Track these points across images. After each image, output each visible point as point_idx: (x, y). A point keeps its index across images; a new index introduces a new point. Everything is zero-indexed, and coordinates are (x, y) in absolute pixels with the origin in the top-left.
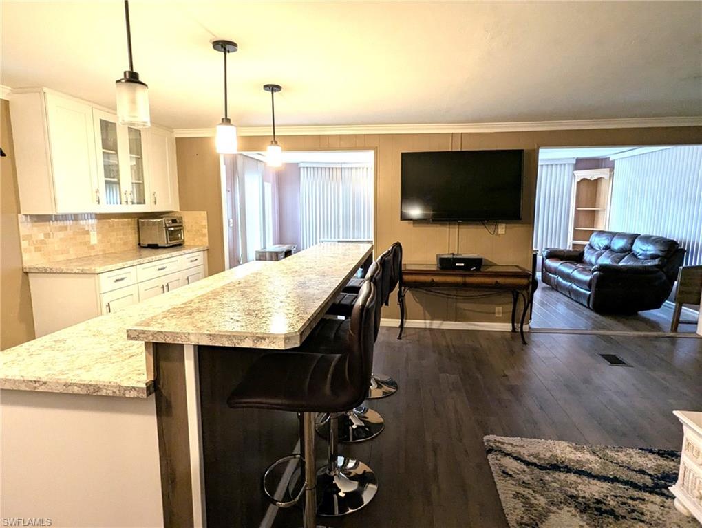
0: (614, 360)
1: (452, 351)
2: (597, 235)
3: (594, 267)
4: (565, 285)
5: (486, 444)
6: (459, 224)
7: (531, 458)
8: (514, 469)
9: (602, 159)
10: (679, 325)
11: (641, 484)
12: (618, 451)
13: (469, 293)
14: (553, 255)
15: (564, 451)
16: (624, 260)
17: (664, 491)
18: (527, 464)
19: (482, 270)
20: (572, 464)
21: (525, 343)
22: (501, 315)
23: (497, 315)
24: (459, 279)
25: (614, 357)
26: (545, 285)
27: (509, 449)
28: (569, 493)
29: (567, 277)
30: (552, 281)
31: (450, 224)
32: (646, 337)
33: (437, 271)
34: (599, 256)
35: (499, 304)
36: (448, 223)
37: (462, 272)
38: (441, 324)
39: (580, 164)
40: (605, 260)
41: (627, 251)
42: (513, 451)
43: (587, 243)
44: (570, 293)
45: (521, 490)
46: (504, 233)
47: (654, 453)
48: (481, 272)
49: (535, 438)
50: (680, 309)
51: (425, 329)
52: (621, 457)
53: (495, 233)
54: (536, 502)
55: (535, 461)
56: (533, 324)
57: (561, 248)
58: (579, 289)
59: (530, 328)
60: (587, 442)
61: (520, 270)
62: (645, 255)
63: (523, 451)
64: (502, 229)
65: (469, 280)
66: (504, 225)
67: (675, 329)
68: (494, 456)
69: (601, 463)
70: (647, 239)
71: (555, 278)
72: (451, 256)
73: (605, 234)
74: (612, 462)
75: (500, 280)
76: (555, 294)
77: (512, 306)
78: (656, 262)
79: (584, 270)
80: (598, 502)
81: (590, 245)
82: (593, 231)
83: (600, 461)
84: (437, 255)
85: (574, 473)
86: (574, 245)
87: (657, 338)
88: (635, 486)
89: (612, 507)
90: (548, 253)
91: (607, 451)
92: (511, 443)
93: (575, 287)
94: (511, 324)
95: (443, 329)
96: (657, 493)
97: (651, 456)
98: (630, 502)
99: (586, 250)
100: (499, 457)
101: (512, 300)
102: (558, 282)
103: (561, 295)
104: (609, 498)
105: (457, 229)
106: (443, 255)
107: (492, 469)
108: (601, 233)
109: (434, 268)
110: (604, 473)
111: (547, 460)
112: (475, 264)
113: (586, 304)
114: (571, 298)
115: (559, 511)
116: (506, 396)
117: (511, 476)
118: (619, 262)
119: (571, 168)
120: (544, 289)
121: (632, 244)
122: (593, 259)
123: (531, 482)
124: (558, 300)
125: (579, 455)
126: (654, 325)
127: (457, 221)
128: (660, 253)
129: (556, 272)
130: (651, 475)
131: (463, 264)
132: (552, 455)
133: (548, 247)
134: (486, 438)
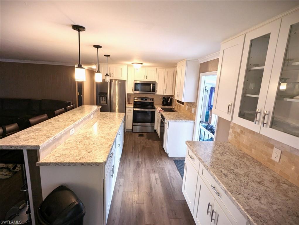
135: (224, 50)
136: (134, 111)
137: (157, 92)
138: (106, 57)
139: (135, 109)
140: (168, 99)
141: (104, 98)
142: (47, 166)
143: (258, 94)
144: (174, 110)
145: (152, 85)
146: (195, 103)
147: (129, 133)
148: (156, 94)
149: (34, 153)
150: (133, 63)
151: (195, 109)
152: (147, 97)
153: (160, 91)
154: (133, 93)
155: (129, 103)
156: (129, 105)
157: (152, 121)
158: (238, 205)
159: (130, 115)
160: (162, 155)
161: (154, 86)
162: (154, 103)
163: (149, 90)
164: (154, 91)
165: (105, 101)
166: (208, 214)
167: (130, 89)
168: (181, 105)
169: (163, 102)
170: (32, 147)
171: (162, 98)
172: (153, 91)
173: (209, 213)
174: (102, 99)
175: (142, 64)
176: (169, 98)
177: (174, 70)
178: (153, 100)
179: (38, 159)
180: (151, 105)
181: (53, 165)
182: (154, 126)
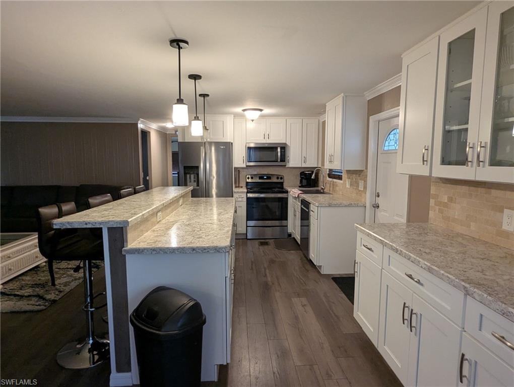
135: (408, 66)
136: (248, 199)
137: (288, 162)
138: (203, 98)
139: (250, 195)
140: (311, 175)
141: (192, 176)
142: (139, 253)
143: (467, 123)
144: (323, 191)
145: (279, 150)
146: (362, 171)
147: (241, 240)
148: (287, 166)
149: (119, 233)
150: (244, 110)
151: (364, 181)
152: (270, 173)
153: (295, 160)
154: (245, 166)
155: (237, 185)
156: (238, 188)
157: (284, 216)
158: (448, 277)
159: (241, 207)
160: (308, 271)
161: (283, 150)
162: (284, 183)
163: (274, 159)
164: (284, 161)
165: (195, 181)
166: (404, 323)
167: (239, 159)
168: (336, 182)
169: (301, 182)
170: (117, 222)
171: (299, 173)
172: (281, 161)
173: (406, 321)
174: (190, 178)
175: (261, 110)
176: (313, 172)
177: (319, 121)
178: (281, 178)
179: (125, 243)
180: (279, 187)
181: (148, 253)
182: (287, 226)
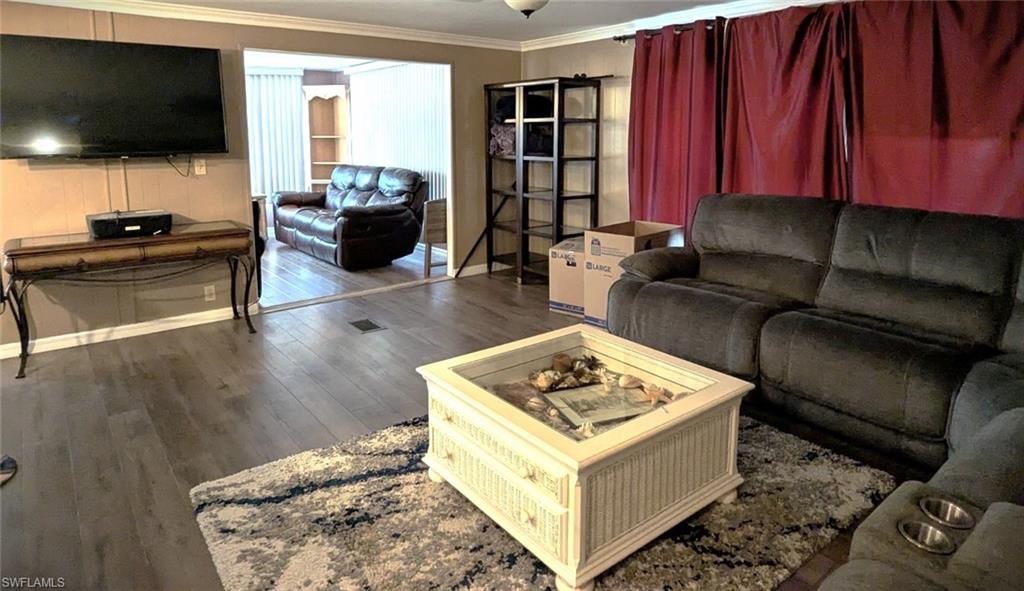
0: (366, 326)
1: (133, 372)
2: (339, 171)
3: (337, 212)
4: (306, 240)
5: (193, 501)
6: (124, 161)
7: (264, 492)
8: (237, 520)
9: (336, 73)
10: (432, 269)
11: (396, 468)
12: (371, 438)
13: (155, 273)
14: (287, 201)
15: (308, 463)
16: (371, 200)
17: (419, 464)
18: (258, 502)
19: (172, 232)
20: (318, 477)
21: (253, 331)
22: (214, 298)
23: (207, 299)
24: (134, 252)
25: (367, 322)
26: (281, 244)
27: (230, 493)
28: (315, 518)
29: (307, 229)
30: (289, 236)
31: (107, 163)
32: (400, 290)
33: (88, 243)
34: (344, 197)
35: (210, 281)
36: (103, 160)
37: (137, 240)
38: (112, 331)
39: (310, 77)
40: (351, 202)
41: (373, 188)
42: (237, 493)
43: (328, 181)
44: (313, 250)
45: (249, 545)
46: (204, 172)
47: (408, 425)
48: (170, 235)
49: (269, 461)
50: (430, 249)
51: (79, 348)
52: (375, 443)
53: (190, 173)
54: (271, 551)
55: (270, 493)
56: (265, 301)
57: (298, 190)
58: (322, 243)
59: (260, 307)
60: (336, 440)
61: (235, 227)
62: (392, 192)
63: (250, 487)
64: (200, 167)
65: (151, 251)
66: (203, 162)
67: (428, 274)
68: (208, 513)
69: (352, 462)
70: (392, 172)
71: (292, 233)
72: (115, 216)
73: (349, 169)
74: (365, 454)
75: (206, 245)
76: (295, 255)
77: (230, 281)
78: (403, 199)
79: (327, 217)
80: (350, 511)
81: (333, 184)
82: (334, 166)
83: (352, 458)
84: (87, 217)
85: (321, 488)
86: (313, 185)
87: (410, 288)
88: (389, 472)
89: (366, 511)
90: (279, 199)
91: (360, 443)
92: (233, 483)
93: (317, 241)
94: (231, 309)
95: (115, 340)
96: (412, 471)
97: (406, 430)
98: (385, 494)
99: (328, 191)
100: (214, 512)
101: (229, 271)
102: (297, 237)
103: (302, 255)
104: (362, 502)
105: (122, 171)
106: (99, 215)
107: (205, 534)
108: (344, 167)
109: (85, 239)
110: (356, 472)
111: (286, 485)
112: (159, 225)
113: (333, 262)
114: (314, 257)
115: (302, 548)
116: (226, 416)
117: (233, 531)
118: (366, 202)
119: (299, 81)
120: (280, 250)
121: (378, 179)
122: (337, 202)
123: (264, 526)
124: (299, 262)
125: (328, 462)
126: (409, 274)
127: (119, 157)
128: (406, 189)
129: (292, 224)
130: (406, 453)
131: (138, 228)
132: (292, 477)
133: (281, 190)
134: (193, 491)
